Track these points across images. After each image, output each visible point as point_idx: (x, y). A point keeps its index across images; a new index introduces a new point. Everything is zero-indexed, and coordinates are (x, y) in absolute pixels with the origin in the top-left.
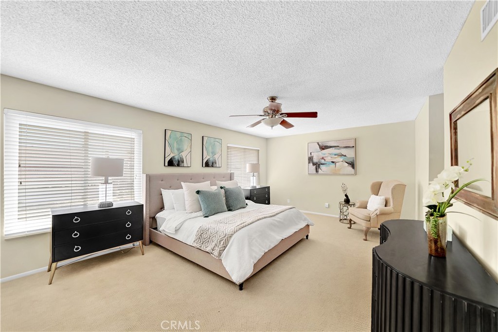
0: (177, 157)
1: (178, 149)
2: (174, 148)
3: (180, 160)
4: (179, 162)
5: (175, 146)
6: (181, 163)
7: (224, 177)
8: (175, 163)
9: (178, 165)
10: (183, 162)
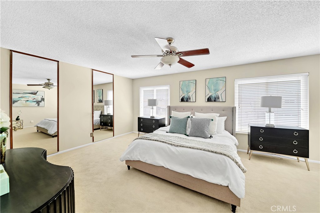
0: (186, 96)
1: (187, 92)
2: (184, 90)
3: (188, 97)
4: (187, 99)
5: (185, 89)
6: (188, 99)
7: (223, 111)
8: (185, 100)
9: (187, 101)
10: (190, 99)
